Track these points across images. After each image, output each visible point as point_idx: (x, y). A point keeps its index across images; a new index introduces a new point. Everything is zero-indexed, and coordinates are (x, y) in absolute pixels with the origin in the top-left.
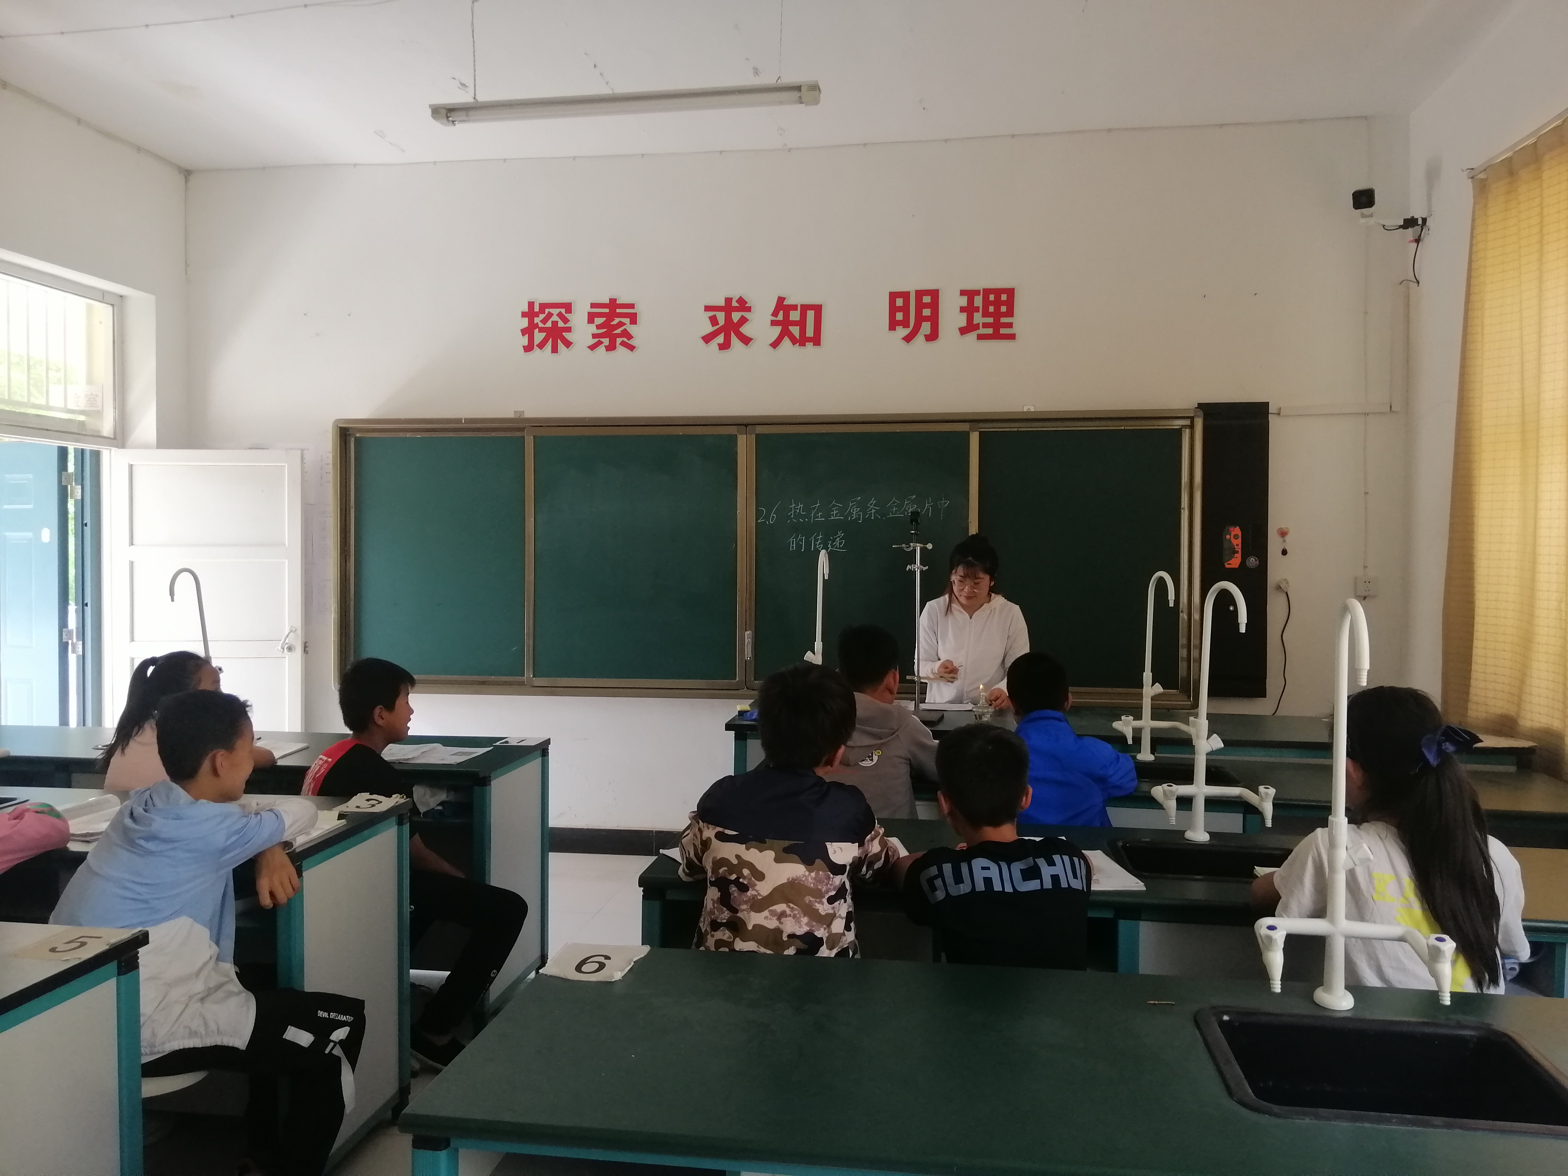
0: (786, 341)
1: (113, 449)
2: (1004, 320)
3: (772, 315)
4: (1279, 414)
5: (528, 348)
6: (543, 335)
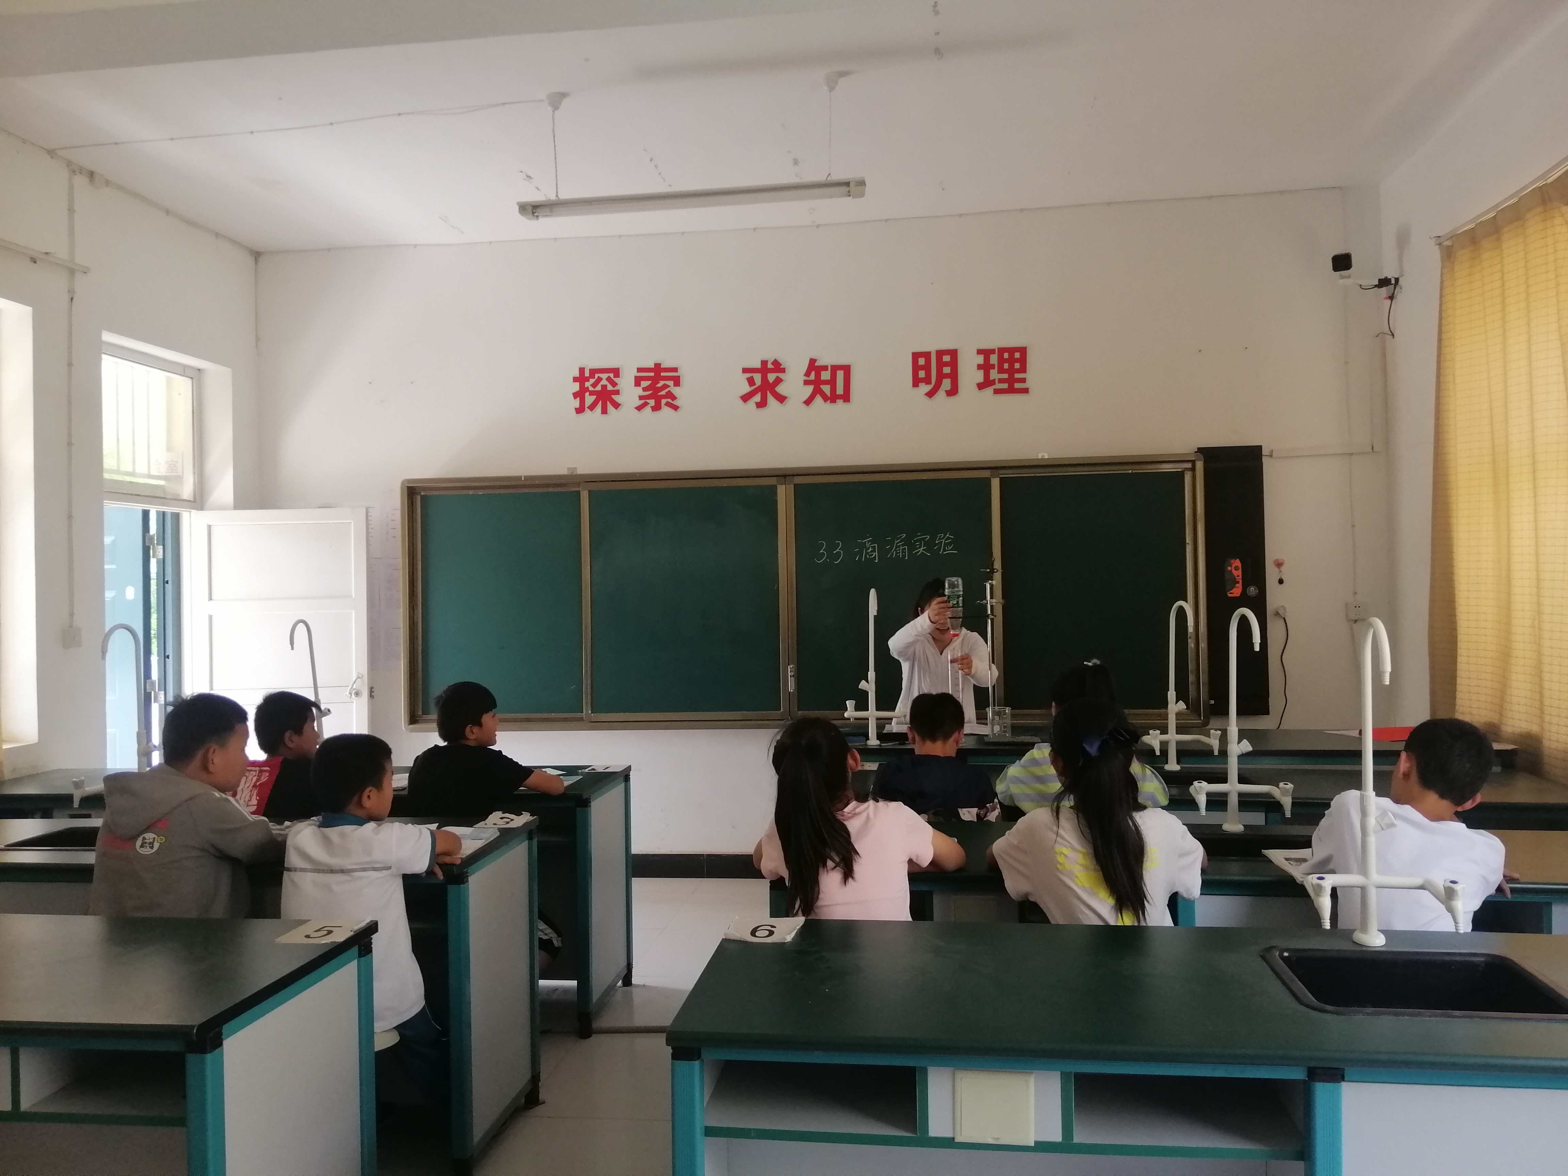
0: (818, 399)
1: (193, 511)
2: (1017, 376)
3: (805, 376)
4: (1271, 456)
5: (580, 410)
6: (594, 397)
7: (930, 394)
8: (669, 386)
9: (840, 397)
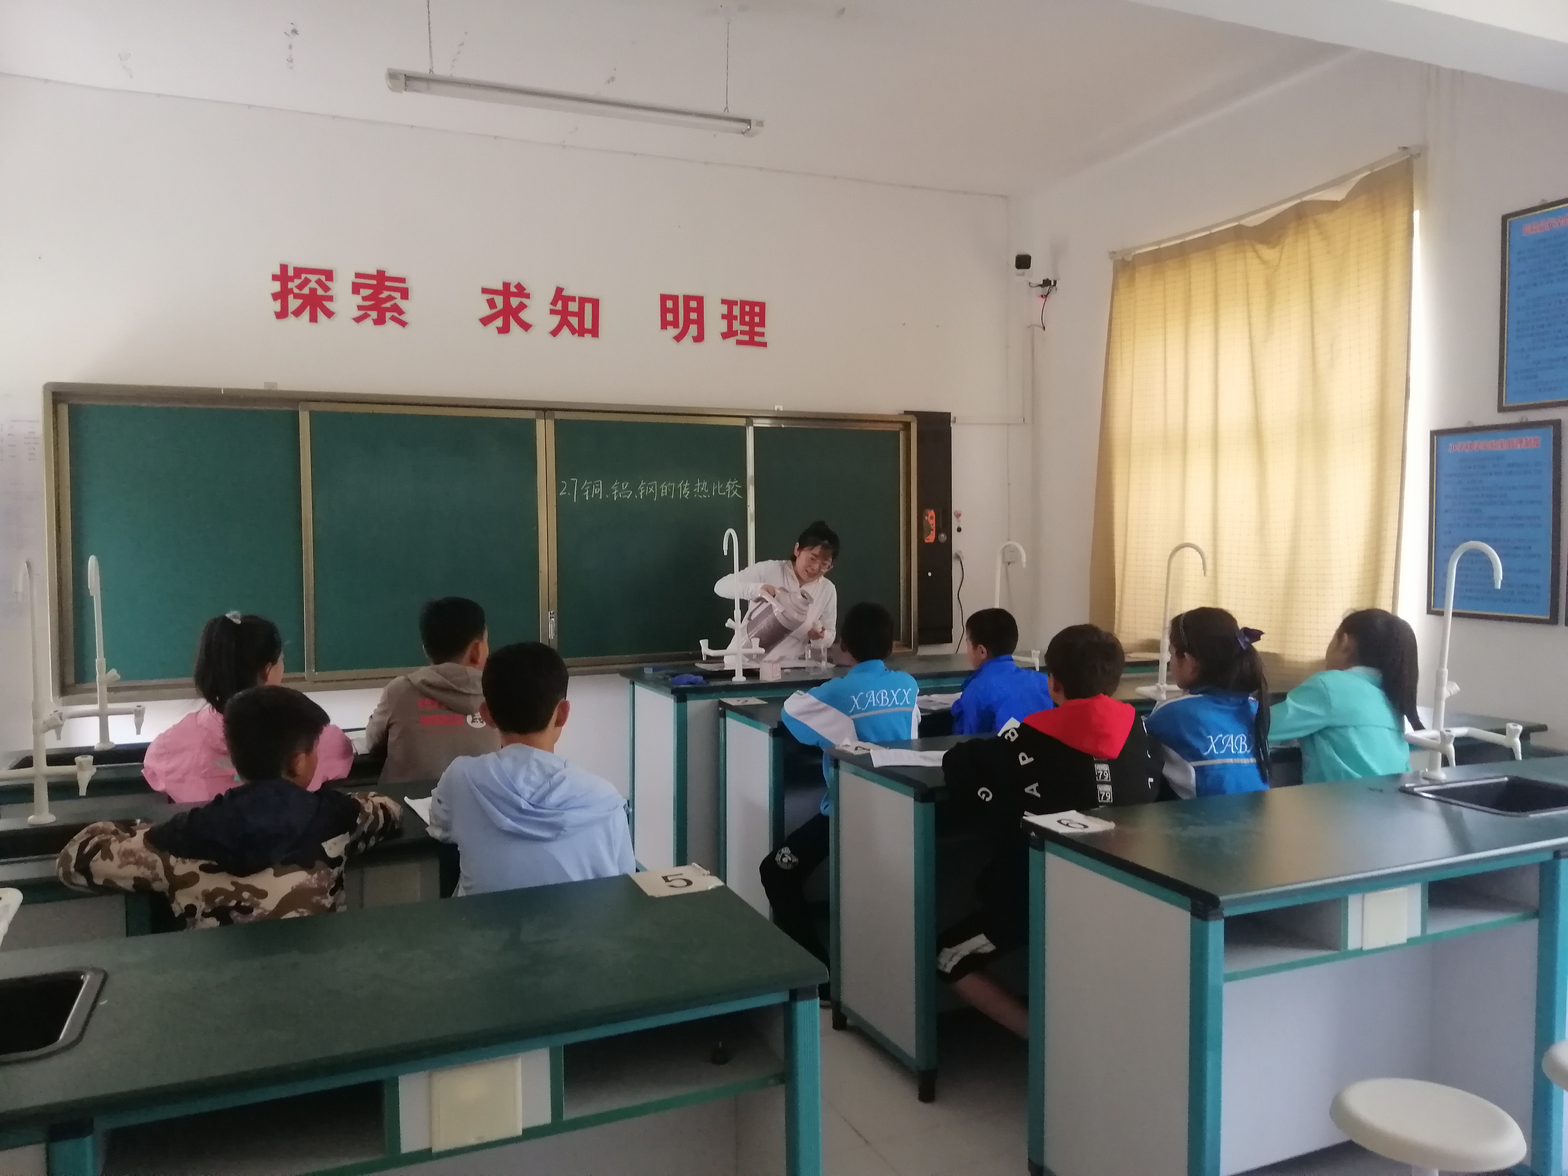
0: (565, 331)
2: (757, 329)
3: (551, 304)
4: (955, 422)
5: (282, 314)
6: (299, 302)
7: (678, 338)
8: (396, 298)
9: (588, 331)
